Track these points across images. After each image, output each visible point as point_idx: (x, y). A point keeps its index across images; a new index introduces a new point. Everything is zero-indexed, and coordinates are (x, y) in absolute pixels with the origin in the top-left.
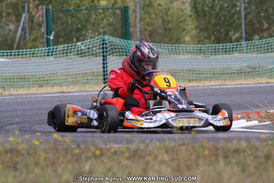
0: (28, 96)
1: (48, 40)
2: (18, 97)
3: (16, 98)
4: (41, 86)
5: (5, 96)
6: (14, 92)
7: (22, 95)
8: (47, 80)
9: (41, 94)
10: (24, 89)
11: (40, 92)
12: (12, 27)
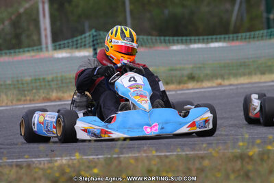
0: (250, 86)
1: (268, 19)
2: (239, 87)
3: (237, 88)
4: (263, 73)
5: (225, 86)
6: (234, 81)
7: (243, 84)
8: (270, 66)
9: (265, 82)
10: (246, 77)
11: (263, 80)
12: (228, 6)
